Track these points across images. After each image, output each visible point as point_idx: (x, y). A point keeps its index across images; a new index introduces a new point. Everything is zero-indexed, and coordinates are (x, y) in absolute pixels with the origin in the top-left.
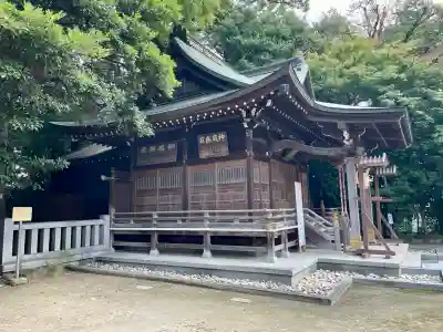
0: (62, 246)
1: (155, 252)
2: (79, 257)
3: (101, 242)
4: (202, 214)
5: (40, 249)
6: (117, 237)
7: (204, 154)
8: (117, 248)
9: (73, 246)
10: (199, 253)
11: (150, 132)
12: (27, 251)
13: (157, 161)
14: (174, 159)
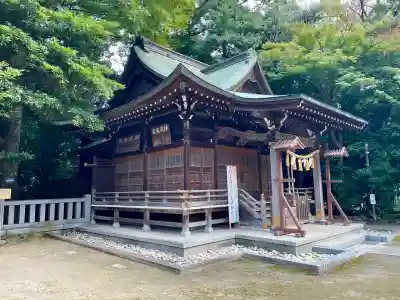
0: (47, 218)
1: (116, 225)
2: (61, 227)
3: (82, 215)
4: (144, 195)
5: (27, 220)
6: (98, 212)
7: (156, 143)
8: (98, 221)
9: (56, 218)
10: (139, 226)
11: (101, 128)
12: (16, 221)
13: (127, 150)
14: (137, 148)
